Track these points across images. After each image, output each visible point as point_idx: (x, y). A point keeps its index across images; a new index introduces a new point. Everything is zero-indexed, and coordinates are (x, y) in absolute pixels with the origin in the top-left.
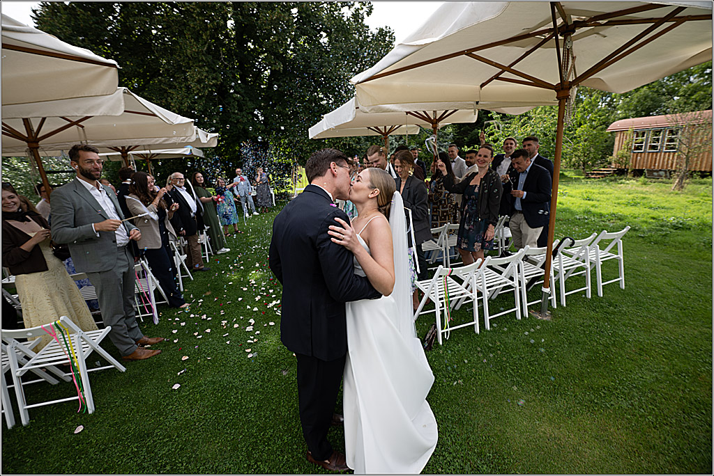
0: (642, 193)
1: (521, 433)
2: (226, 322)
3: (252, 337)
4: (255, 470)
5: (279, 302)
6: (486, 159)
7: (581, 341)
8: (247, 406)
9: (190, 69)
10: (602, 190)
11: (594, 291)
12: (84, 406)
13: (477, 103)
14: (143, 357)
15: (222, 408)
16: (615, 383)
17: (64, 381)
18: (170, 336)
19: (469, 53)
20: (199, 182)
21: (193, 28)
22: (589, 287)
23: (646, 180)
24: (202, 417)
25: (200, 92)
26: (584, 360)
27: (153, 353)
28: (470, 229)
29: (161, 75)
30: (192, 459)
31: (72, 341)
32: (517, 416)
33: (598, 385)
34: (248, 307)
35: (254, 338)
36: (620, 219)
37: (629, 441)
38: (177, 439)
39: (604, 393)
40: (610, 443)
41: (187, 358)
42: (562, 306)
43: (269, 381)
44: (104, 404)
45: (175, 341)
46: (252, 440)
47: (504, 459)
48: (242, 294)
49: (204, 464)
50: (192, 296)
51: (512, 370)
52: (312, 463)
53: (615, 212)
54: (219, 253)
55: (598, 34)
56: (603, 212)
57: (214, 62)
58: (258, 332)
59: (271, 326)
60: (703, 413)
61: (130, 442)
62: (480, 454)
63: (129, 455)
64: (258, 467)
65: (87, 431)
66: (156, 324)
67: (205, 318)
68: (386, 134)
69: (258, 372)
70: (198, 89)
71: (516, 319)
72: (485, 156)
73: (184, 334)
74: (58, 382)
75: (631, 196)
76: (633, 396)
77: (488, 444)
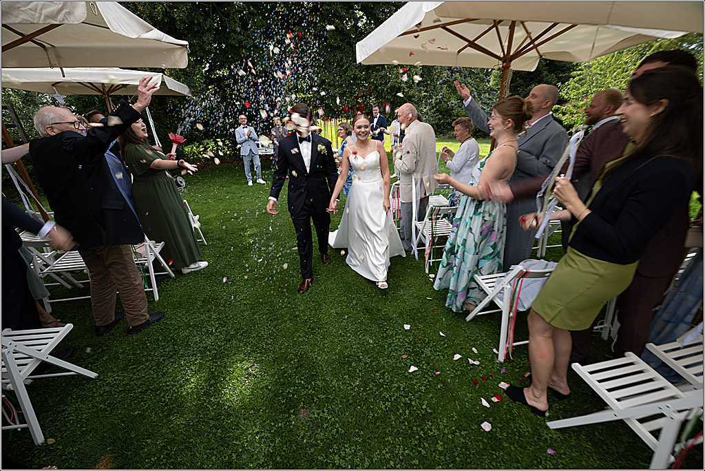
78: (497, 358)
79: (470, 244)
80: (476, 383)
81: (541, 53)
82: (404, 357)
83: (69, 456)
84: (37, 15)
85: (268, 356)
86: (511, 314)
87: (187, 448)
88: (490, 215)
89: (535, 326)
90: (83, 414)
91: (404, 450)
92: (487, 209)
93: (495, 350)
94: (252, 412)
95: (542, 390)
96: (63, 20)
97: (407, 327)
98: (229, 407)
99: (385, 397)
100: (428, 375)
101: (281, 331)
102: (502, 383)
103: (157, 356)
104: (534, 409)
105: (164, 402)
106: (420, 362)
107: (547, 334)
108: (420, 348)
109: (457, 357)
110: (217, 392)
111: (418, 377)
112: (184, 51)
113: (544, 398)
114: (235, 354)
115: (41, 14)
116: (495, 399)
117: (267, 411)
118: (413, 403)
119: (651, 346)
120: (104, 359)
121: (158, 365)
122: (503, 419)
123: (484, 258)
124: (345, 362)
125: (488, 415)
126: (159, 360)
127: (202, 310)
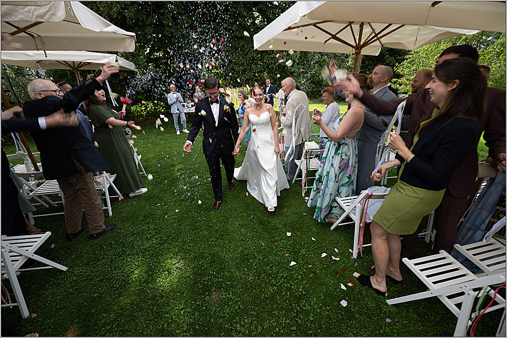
78: (352, 255)
79: (332, 175)
80: (337, 273)
81: (382, 43)
82: (287, 255)
83: (47, 326)
84: (31, 15)
85: (190, 255)
86: (361, 225)
87: (132, 319)
88: (346, 155)
89: (376, 232)
90: (57, 296)
91: (286, 320)
92: (344, 151)
93: (350, 250)
94: (179, 294)
95: (383, 277)
96: (49, 19)
97: (289, 234)
98: (162, 291)
99: (273, 283)
100: (304, 268)
101: (200, 237)
102: (355, 273)
103: (110, 255)
104: (377, 291)
105: (115, 288)
106: (298, 259)
107: (384, 237)
108: (298, 249)
109: (324, 255)
110: (154, 280)
111: (296, 269)
112: (132, 40)
113: (384, 283)
114: (167, 254)
115: (33, 15)
116: (350, 285)
117: (189, 293)
118: (293, 287)
119: (457, 246)
120: (73, 257)
121: (111, 262)
122: (355, 298)
123: (342, 185)
124: (245, 259)
125: (345, 295)
126: (112, 258)
127: (143, 223)
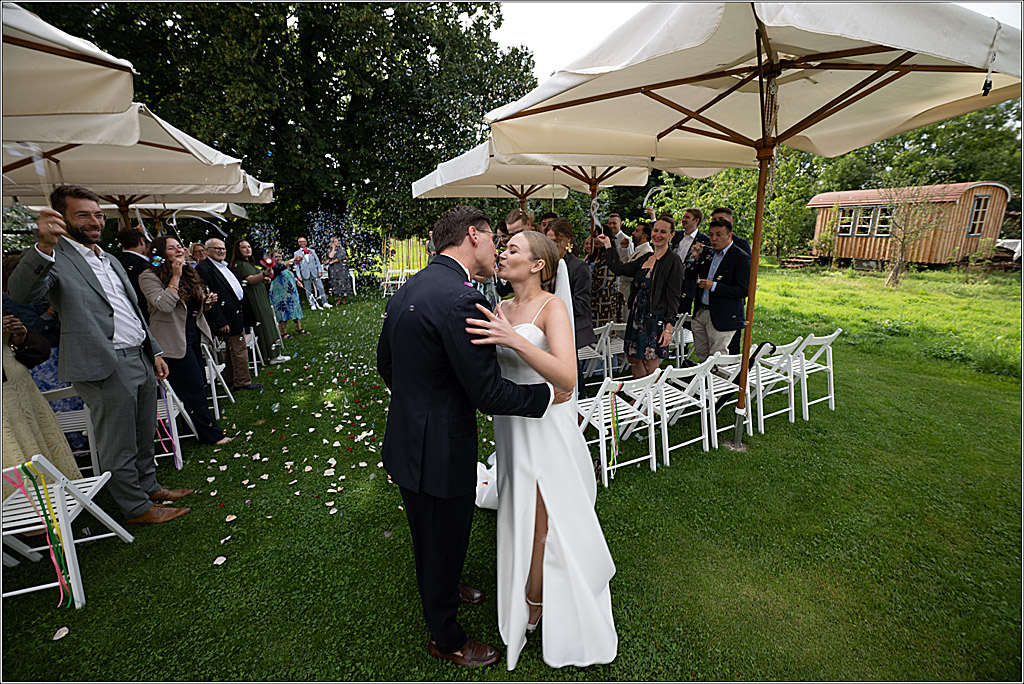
0: (850, 289)
1: (718, 599)
2: (292, 463)
3: (335, 485)
4: (353, 673)
5: (371, 433)
6: (663, 235)
7: (785, 477)
8: (334, 584)
9: (229, 83)
10: (801, 284)
11: (799, 413)
12: (69, 596)
13: (653, 159)
14: (162, 519)
15: (295, 589)
16: (830, 529)
17: (29, 560)
18: (203, 487)
19: (647, 90)
20: (246, 254)
21: (235, 22)
22: (792, 408)
23: (855, 272)
24: (265, 603)
25: (244, 119)
26: (790, 502)
27: (177, 512)
28: (639, 328)
29: (180, 90)
30: (254, 665)
31: (51, 495)
32: (712, 577)
33: (810, 533)
34: (325, 441)
35: (338, 486)
36: (825, 321)
37: (850, 601)
38: (227, 638)
39: (817, 543)
40: (828, 605)
41: (235, 517)
42: (760, 433)
43: (364, 546)
44: (101, 593)
45: (212, 494)
46: (345, 632)
47: (698, 633)
48: (315, 423)
49: (273, 671)
50: (234, 427)
51: (702, 517)
52: (437, 658)
53: (819, 312)
54: (273, 362)
55: (807, 78)
56: (805, 312)
57: (267, 77)
58: (343, 477)
59: (362, 467)
60: (932, 562)
61: (149, 647)
62: (666, 630)
63: (149, 667)
64: (357, 669)
65: (75, 636)
66: (180, 468)
67: (258, 458)
68: (523, 197)
69: (347, 535)
70: (241, 115)
71: (703, 451)
72: (663, 232)
73: (226, 484)
74: (18, 562)
75: (837, 293)
76: (852, 545)
77: (677, 616)
112: (270, 191)
